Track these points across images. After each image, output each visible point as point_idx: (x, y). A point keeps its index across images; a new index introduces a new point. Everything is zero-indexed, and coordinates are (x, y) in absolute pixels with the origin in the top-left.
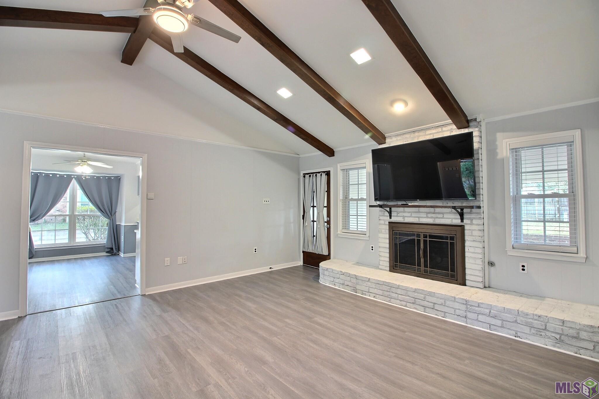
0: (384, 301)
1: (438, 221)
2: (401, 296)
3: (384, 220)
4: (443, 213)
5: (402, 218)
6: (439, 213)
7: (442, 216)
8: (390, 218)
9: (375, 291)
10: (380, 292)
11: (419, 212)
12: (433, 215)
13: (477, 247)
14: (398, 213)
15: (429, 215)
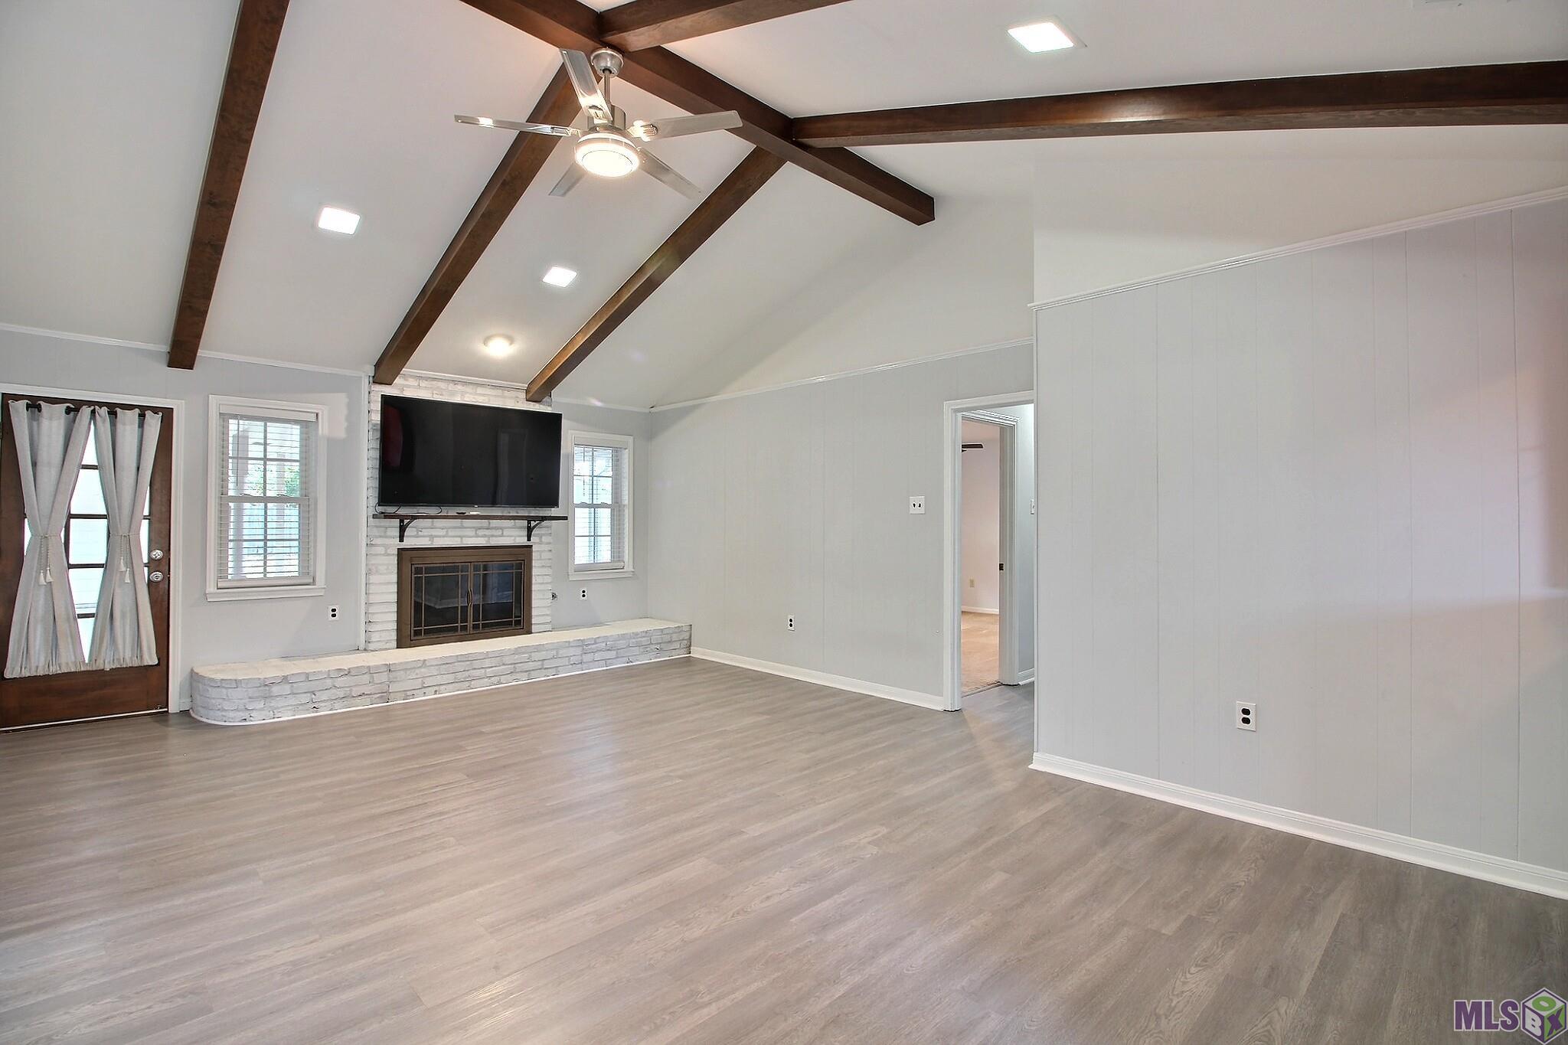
0: (458, 690)
1: (494, 542)
2: (491, 669)
3: (383, 545)
4: (502, 529)
5: (428, 539)
6: (496, 528)
7: (500, 533)
8: (401, 540)
9: (439, 680)
10: (451, 678)
11: (462, 527)
12: (487, 532)
13: (546, 575)
14: (419, 530)
15: (480, 532)
